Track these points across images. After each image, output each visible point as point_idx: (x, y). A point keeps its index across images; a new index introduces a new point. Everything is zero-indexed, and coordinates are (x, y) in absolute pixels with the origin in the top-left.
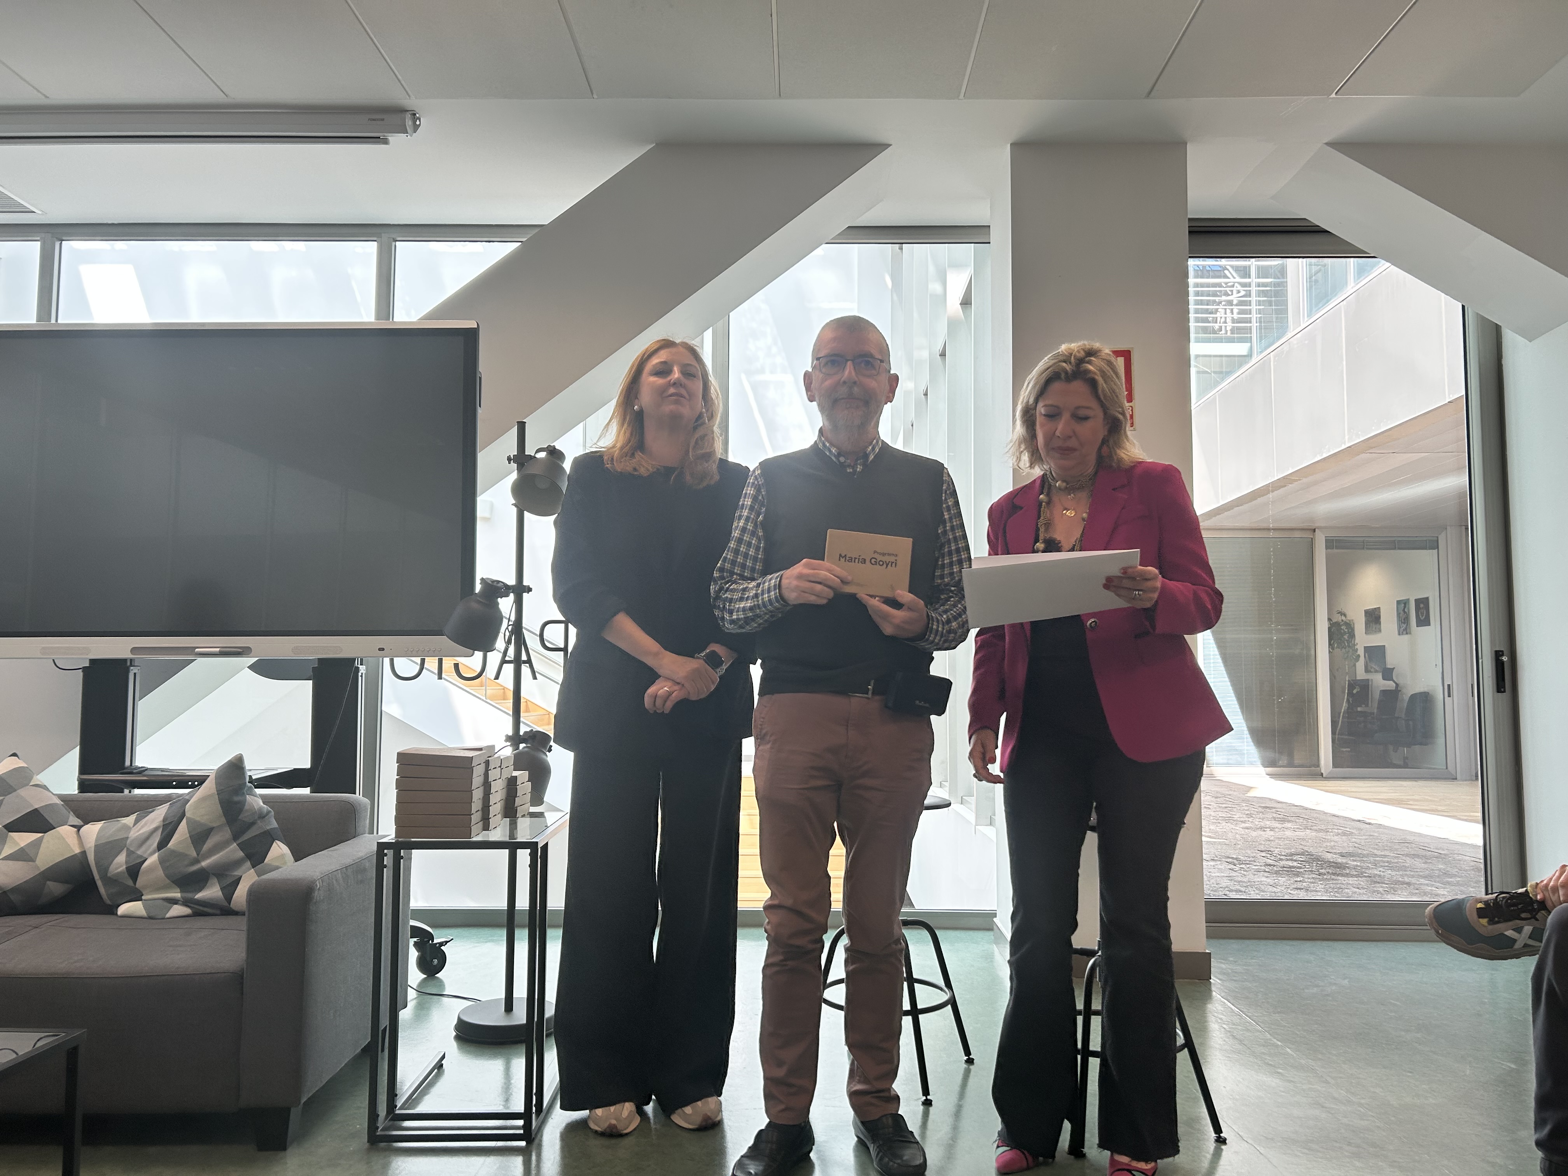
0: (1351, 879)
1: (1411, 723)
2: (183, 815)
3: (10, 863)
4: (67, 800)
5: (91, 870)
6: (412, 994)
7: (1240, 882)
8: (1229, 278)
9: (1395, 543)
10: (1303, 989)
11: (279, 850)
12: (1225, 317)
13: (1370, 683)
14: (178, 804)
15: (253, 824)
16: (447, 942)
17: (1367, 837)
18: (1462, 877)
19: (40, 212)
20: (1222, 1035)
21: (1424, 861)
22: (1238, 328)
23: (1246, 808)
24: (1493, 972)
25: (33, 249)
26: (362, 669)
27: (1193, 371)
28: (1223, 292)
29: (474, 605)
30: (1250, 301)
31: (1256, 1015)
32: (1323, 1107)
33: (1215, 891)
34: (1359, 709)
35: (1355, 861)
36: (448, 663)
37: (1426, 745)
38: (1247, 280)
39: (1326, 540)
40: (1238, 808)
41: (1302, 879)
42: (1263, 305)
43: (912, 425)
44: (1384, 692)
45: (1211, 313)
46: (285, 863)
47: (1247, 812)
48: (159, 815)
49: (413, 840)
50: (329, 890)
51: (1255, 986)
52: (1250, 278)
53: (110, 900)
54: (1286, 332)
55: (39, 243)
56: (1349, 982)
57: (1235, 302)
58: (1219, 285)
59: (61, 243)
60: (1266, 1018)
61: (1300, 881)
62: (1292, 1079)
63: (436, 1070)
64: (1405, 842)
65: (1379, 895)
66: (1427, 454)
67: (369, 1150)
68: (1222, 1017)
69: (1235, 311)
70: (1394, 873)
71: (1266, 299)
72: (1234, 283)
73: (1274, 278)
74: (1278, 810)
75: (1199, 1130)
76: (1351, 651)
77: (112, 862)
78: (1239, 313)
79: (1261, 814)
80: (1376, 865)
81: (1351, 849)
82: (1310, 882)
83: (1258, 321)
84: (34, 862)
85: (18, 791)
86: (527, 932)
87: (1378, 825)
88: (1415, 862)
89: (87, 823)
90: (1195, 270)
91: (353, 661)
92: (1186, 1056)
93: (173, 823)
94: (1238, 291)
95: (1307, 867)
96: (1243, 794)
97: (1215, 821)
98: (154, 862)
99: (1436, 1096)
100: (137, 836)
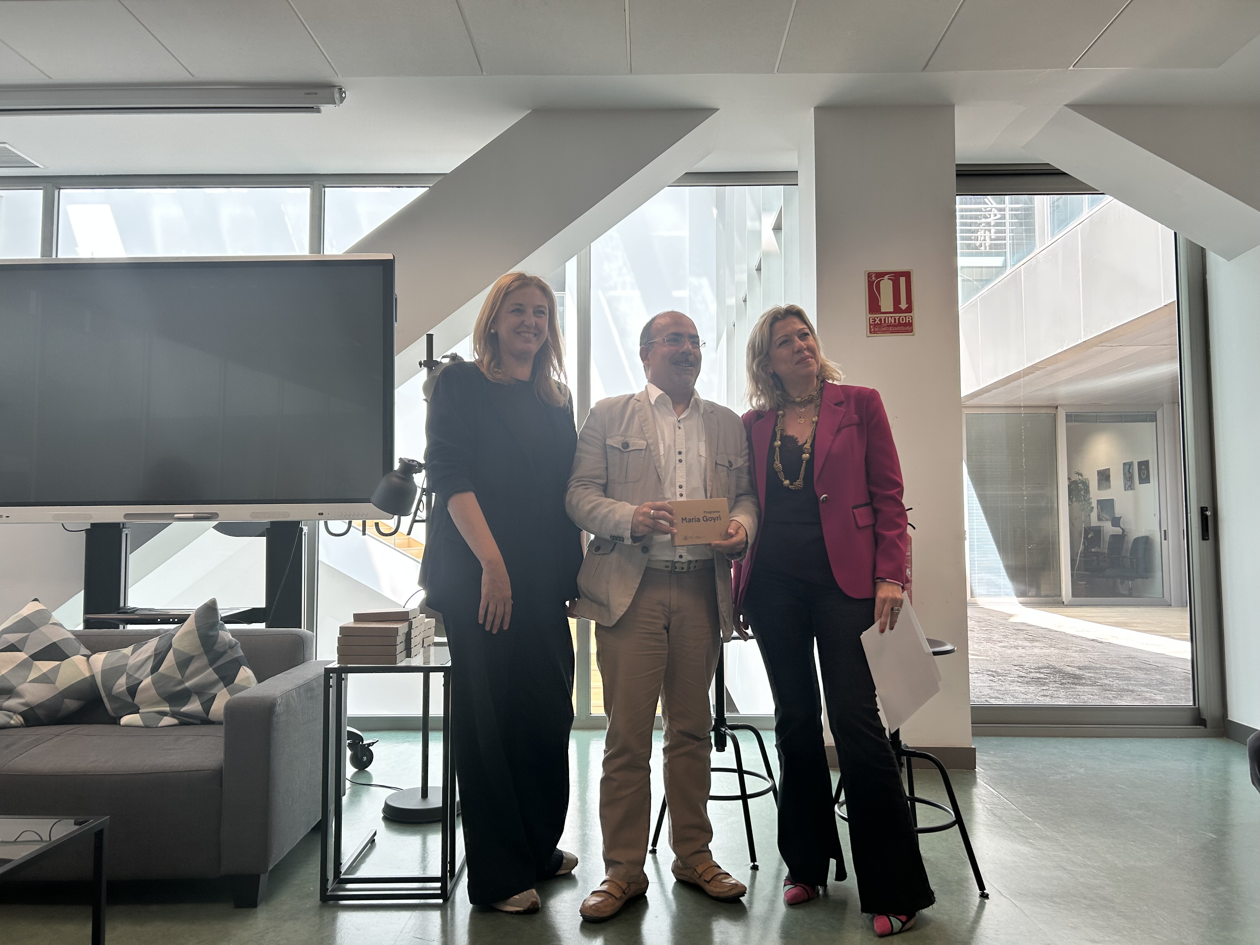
0: (1086, 687)
1: (1134, 560)
2: (170, 646)
3: (36, 685)
4: (76, 634)
5: (99, 690)
6: (348, 784)
7: (998, 690)
8: (988, 204)
9: (1122, 417)
10: (1049, 776)
11: (245, 673)
12: (985, 237)
13: (1102, 529)
14: (166, 638)
15: (225, 653)
16: (373, 743)
17: (1099, 654)
18: (1175, 685)
19: (42, 167)
20: (985, 813)
21: (1144, 672)
22: (995, 245)
23: (1003, 630)
24: (1199, 762)
25: (37, 196)
26: (305, 529)
27: (960, 279)
28: (983, 216)
29: (395, 480)
30: (1005, 223)
31: (1012, 797)
32: (1065, 869)
33: (978, 698)
34: (1093, 550)
35: (1089, 672)
36: (370, 523)
37: (1147, 578)
38: (1002, 206)
39: (1066, 415)
40: (997, 630)
41: (1047, 688)
42: (1015, 226)
43: (734, 326)
44: (1113, 537)
45: (974, 232)
46: (250, 684)
47: (1003, 634)
48: (151, 646)
49: (349, 665)
50: (287, 705)
51: (1011, 774)
52: (1004, 204)
53: (114, 713)
54: (1033, 249)
55: (42, 191)
56: (1085, 770)
57: (992, 224)
58: (980, 210)
59: (59, 192)
60: (1019, 800)
61: (1046, 690)
62: (1040, 847)
63: (370, 844)
64: (1130, 657)
65: (1109, 700)
66: (1146, 347)
67: (321, 907)
68: (985, 798)
69: (993, 231)
70: (1120, 683)
71: (1017, 221)
72: (992, 208)
73: (1025, 204)
74: (1028, 632)
75: (967, 888)
76: (1086, 503)
77: (115, 683)
78: (995, 233)
79: (1015, 635)
80: (1106, 676)
81: (1086, 663)
82: (1054, 690)
83: (1011, 238)
84: (55, 684)
85: (40, 628)
86: (441, 735)
87: (1108, 644)
88: (1137, 673)
89: (95, 653)
90: (961, 204)
91: (298, 523)
92: (957, 829)
93: (163, 653)
94: (995, 215)
95: (1051, 678)
96: (1002, 619)
97: (978, 641)
98: (148, 684)
99: (1153, 860)
100: (134, 664)
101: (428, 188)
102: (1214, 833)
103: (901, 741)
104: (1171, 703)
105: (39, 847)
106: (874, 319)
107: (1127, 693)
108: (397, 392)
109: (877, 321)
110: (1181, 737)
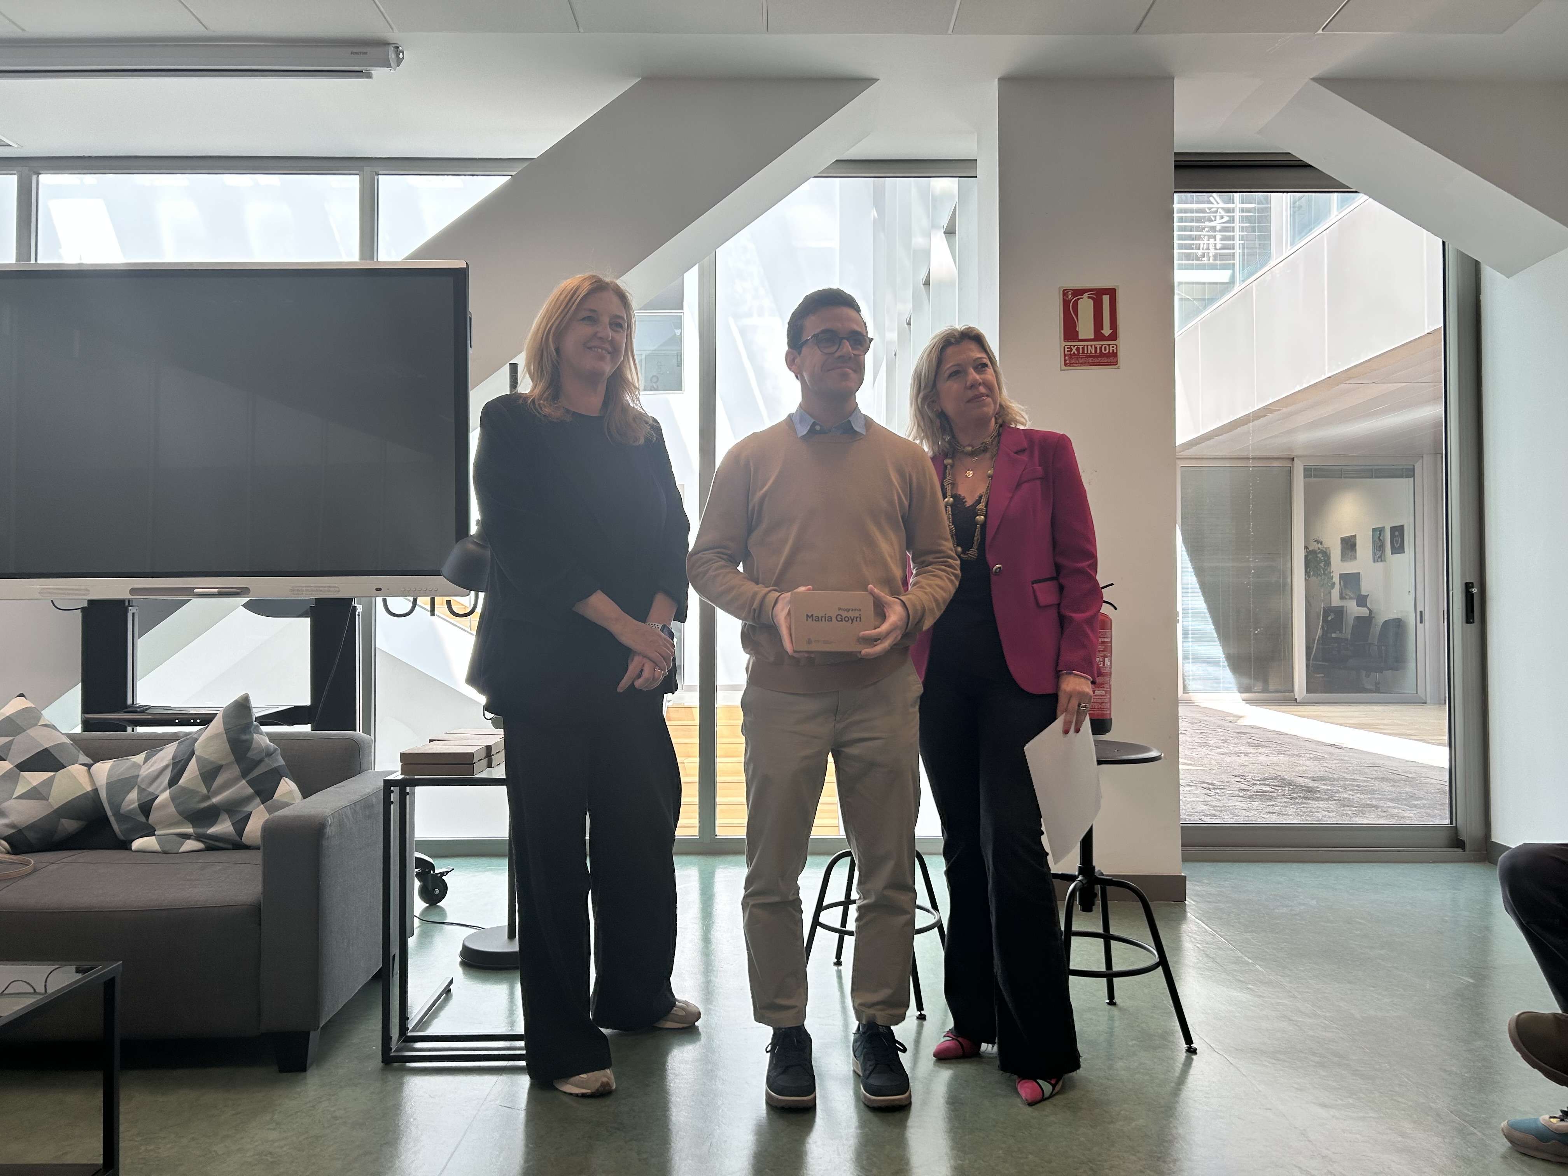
0: (1321, 802)
1: (1383, 648)
2: (192, 753)
3: (24, 801)
4: (73, 738)
5: (103, 806)
6: (417, 922)
7: (1214, 807)
8: (1212, 203)
9: (1372, 471)
10: (1274, 909)
11: (287, 787)
12: (1210, 246)
13: (1345, 609)
14: (187, 742)
15: (261, 761)
16: (447, 872)
17: (1338, 761)
18: (1428, 799)
19: (15, 146)
20: (1196, 954)
21: (1392, 784)
22: (1221, 255)
23: (1221, 734)
24: (1455, 891)
25: (10, 183)
26: (359, 608)
27: (1176, 298)
28: (1206, 218)
29: (471, 547)
30: (1234, 227)
31: (1229, 934)
32: (1291, 1020)
33: (1191, 816)
34: (1333, 635)
35: (1325, 785)
36: (440, 601)
37: (1397, 670)
38: (1231, 206)
39: (1305, 469)
40: (1214, 734)
41: (1274, 803)
42: (1246, 232)
43: (895, 355)
44: (1358, 619)
45: (1195, 239)
46: (294, 800)
47: (1222, 738)
48: (168, 753)
49: (416, 777)
50: (340, 826)
51: (1228, 907)
52: (1234, 203)
53: (124, 835)
54: (1269, 261)
55: (15, 177)
56: (1317, 901)
57: (1218, 228)
58: (1203, 211)
59: (38, 178)
60: (1237, 938)
61: (1273, 805)
62: (1261, 994)
63: (444, 995)
64: (1374, 765)
65: (1348, 818)
66: (1404, 384)
67: (383, 1070)
68: (1196, 936)
69: (1218, 237)
70: (1362, 797)
71: (1248, 225)
72: (1218, 208)
73: (1259, 204)
74: (1252, 735)
75: (1173, 1042)
76: (1326, 578)
77: (124, 799)
78: (1222, 240)
79: (1236, 739)
80: (1345, 789)
81: (1322, 773)
82: (1282, 806)
83: (1241, 246)
84: (47, 800)
85: (28, 731)
87: (1348, 749)
88: (1383, 785)
89: (98, 762)
90: (1180, 203)
91: (350, 600)
92: (1161, 973)
93: (183, 762)
94: (1222, 217)
95: (1280, 791)
96: (1219, 720)
97: (1191, 747)
98: (166, 799)
99: (1397, 1009)
100: (147, 774)
101: (510, 177)
102: (1472, 977)
103: (1095, 867)
104: (1423, 821)
105: (33, 1000)
106: (1071, 348)
107: (1369, 809)
109: (1074, 350)
110: (1434, 862)
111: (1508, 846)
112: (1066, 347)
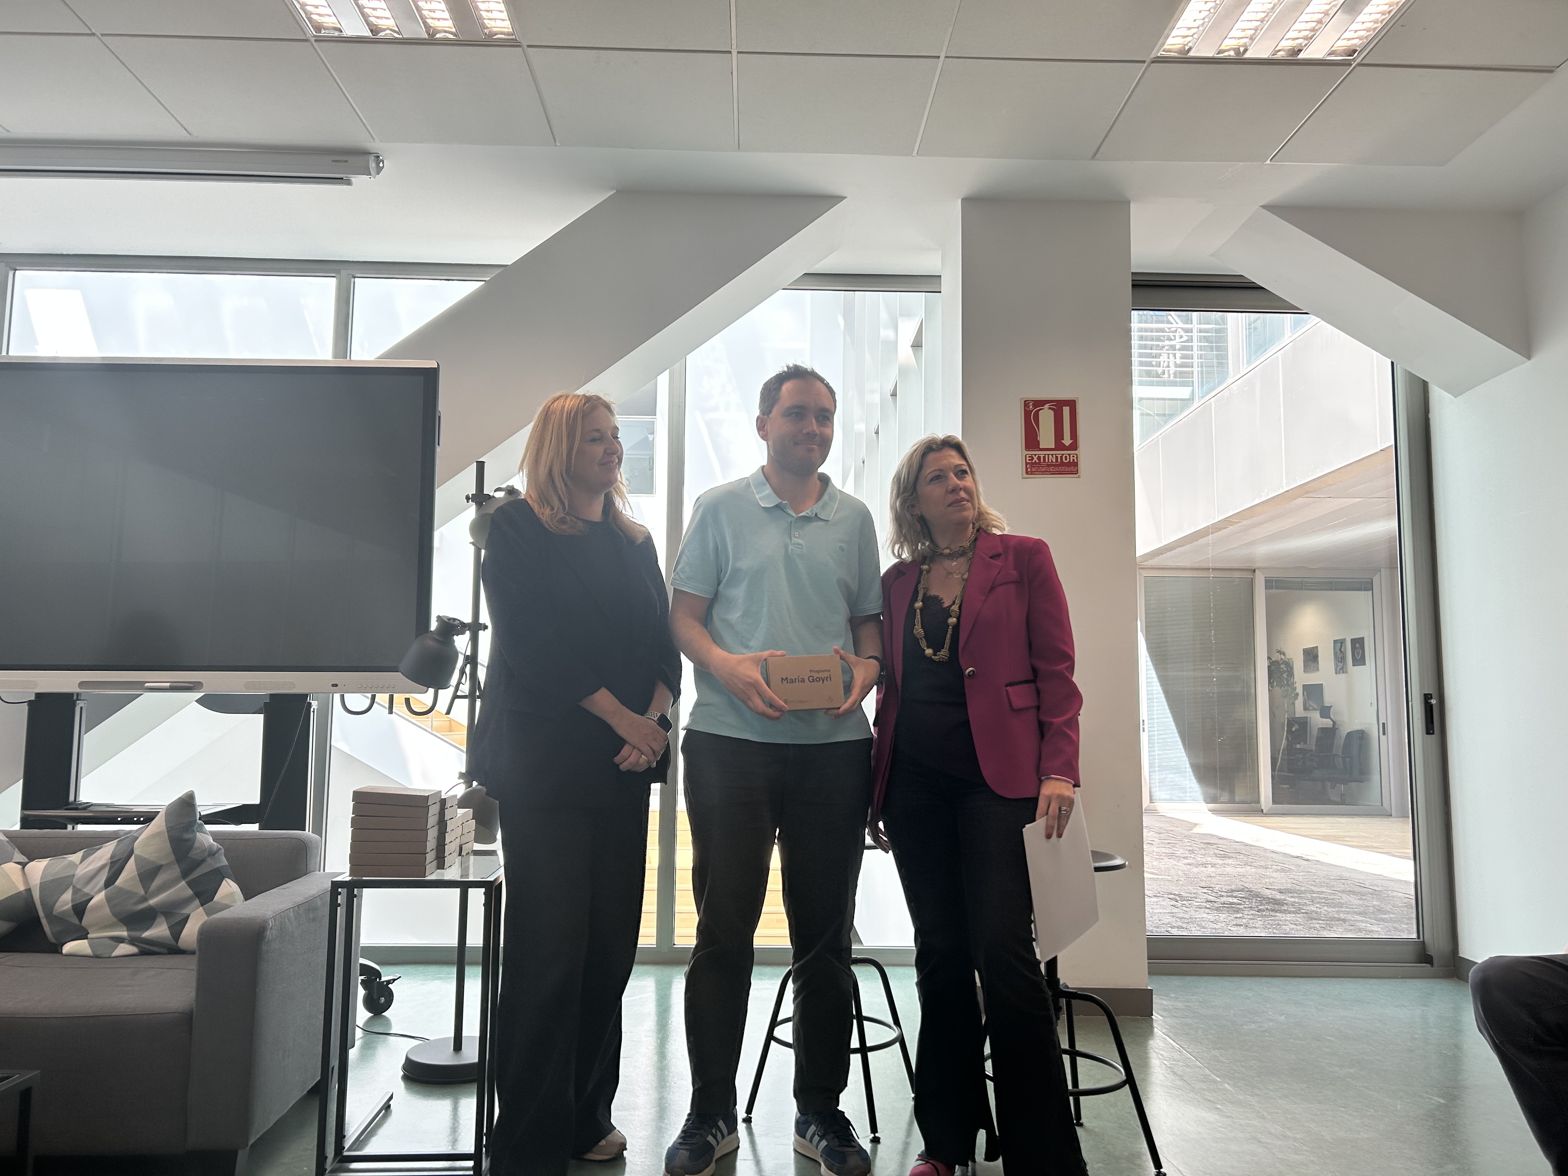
0: (1288, 915)
1: (1348, 760)
2: (131, 852)
4: (10, 835)
5: (35, 907)
6: (359, 1033)
7: (1181, 918)
8: (1172, 324)
9: (1332, 584)
10: (1242, 1025)
11: (229, 888)
12: (1168, 362)
13: (1309, 720)
14: (127, 842)
15: (203, 861)
16: (394, 980)
17: (1304, 874)
18: (1395, 913)
20: (1163, 1072)
21: (1359, 897)
22: (1181, 372)
23: (1189, 844)
24: (1424, 1008)
26: (315, 704)
27: (1137, 412)
28: (1166, 337)
29: (430, 643)
30: (1192, 346)
31: (1196, 1051)
32: (1260, 1142)
33: (1158, 927)
34: (1298, 746)
35: (1292, 897)
36: (399, 698)
37: (1361, 781)
38: (1189, 326)
39: (1266, 581)
40: (1181, 844)
41: (1241, 915)
42: (1204, 351)
43: (864, 462)
44: (1323, 730)
45: (1155, 357)
46: (235, 901)
47: (1189, 848)
48: (105, 853)
49: (364, 878)
50: (281, 929)
51: (1196, 1023)
52: (1192, 323)
53: (55, 938)
54: (1226, 378)
56: (1286, 1018)
57: (1178, 347)
58: (1163, 330)
59: (15, 272)
60: (1205, 1055)
61: (1240, 917)
62: (1229, 1114)
63: (383, 1111)
64: (1341, 878)
65: (1316, 931)
66: (1360, 499)
68: (1164, 1053)
69: (1178, 355)
70: (1330, 910)
71: (1207, 344)
72: (1177, 328)
73: (1215, 324)
74: (1219, 846)
75: (1139, 1166)
76: (1290, 689)
77: (58, 900)
78: (1181, 358)
79: (1203, 850)
80: (1313, 902)
81: (1289, 885)
82: (1249, 919)
83: (1199, 365)
86: (479, 970)
87: (1315, 862)
88: (1350, 899)
89: (32, 860)
90: (1140, 322)
91: (305, 696)
92: (1128, 1092)
93: (121, 861)
94: (1181, 337)
95: (1247, 903)
96: (1186, 830)
97: (1158, 857)
98: (102, 900)
99: (1367, 1130)
100: (84, 873)
101: (484, 282)
102: (1443, 1097)
103: (1059, 980)
104: (1391, 935)
106: (1032, 457)
107: (1337, 922)
108: (437, 535)
109: (1035, 458)
110: (1403, 978)
111: (1476, 961)
112: (1027, 456)
